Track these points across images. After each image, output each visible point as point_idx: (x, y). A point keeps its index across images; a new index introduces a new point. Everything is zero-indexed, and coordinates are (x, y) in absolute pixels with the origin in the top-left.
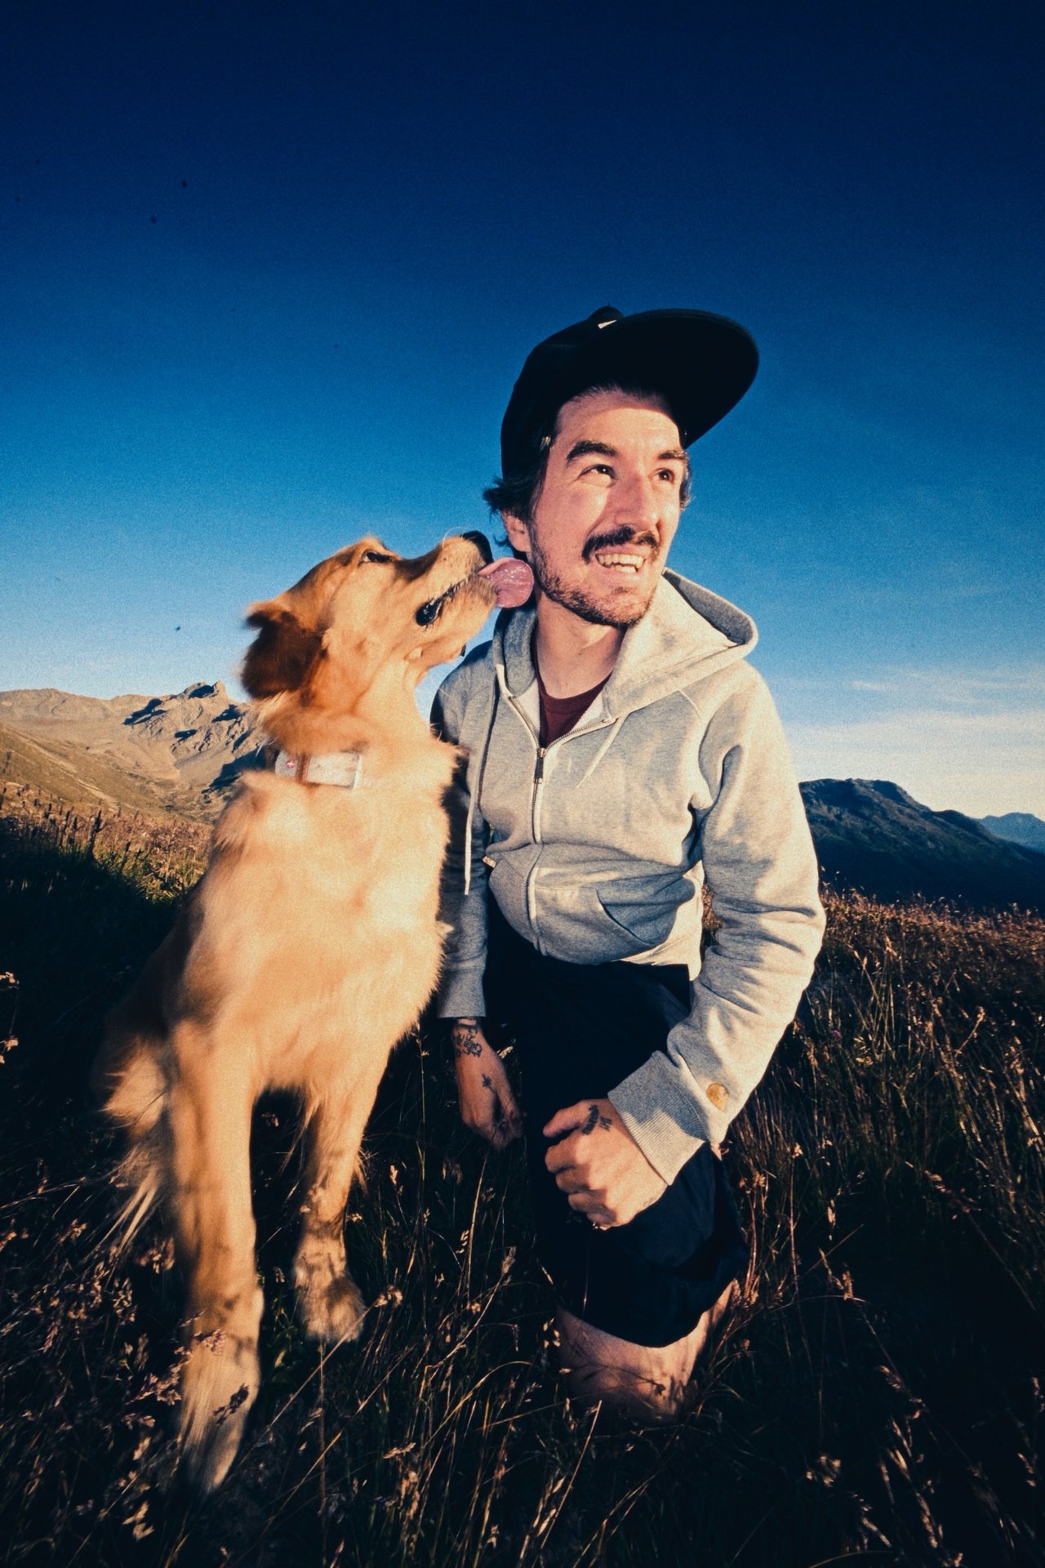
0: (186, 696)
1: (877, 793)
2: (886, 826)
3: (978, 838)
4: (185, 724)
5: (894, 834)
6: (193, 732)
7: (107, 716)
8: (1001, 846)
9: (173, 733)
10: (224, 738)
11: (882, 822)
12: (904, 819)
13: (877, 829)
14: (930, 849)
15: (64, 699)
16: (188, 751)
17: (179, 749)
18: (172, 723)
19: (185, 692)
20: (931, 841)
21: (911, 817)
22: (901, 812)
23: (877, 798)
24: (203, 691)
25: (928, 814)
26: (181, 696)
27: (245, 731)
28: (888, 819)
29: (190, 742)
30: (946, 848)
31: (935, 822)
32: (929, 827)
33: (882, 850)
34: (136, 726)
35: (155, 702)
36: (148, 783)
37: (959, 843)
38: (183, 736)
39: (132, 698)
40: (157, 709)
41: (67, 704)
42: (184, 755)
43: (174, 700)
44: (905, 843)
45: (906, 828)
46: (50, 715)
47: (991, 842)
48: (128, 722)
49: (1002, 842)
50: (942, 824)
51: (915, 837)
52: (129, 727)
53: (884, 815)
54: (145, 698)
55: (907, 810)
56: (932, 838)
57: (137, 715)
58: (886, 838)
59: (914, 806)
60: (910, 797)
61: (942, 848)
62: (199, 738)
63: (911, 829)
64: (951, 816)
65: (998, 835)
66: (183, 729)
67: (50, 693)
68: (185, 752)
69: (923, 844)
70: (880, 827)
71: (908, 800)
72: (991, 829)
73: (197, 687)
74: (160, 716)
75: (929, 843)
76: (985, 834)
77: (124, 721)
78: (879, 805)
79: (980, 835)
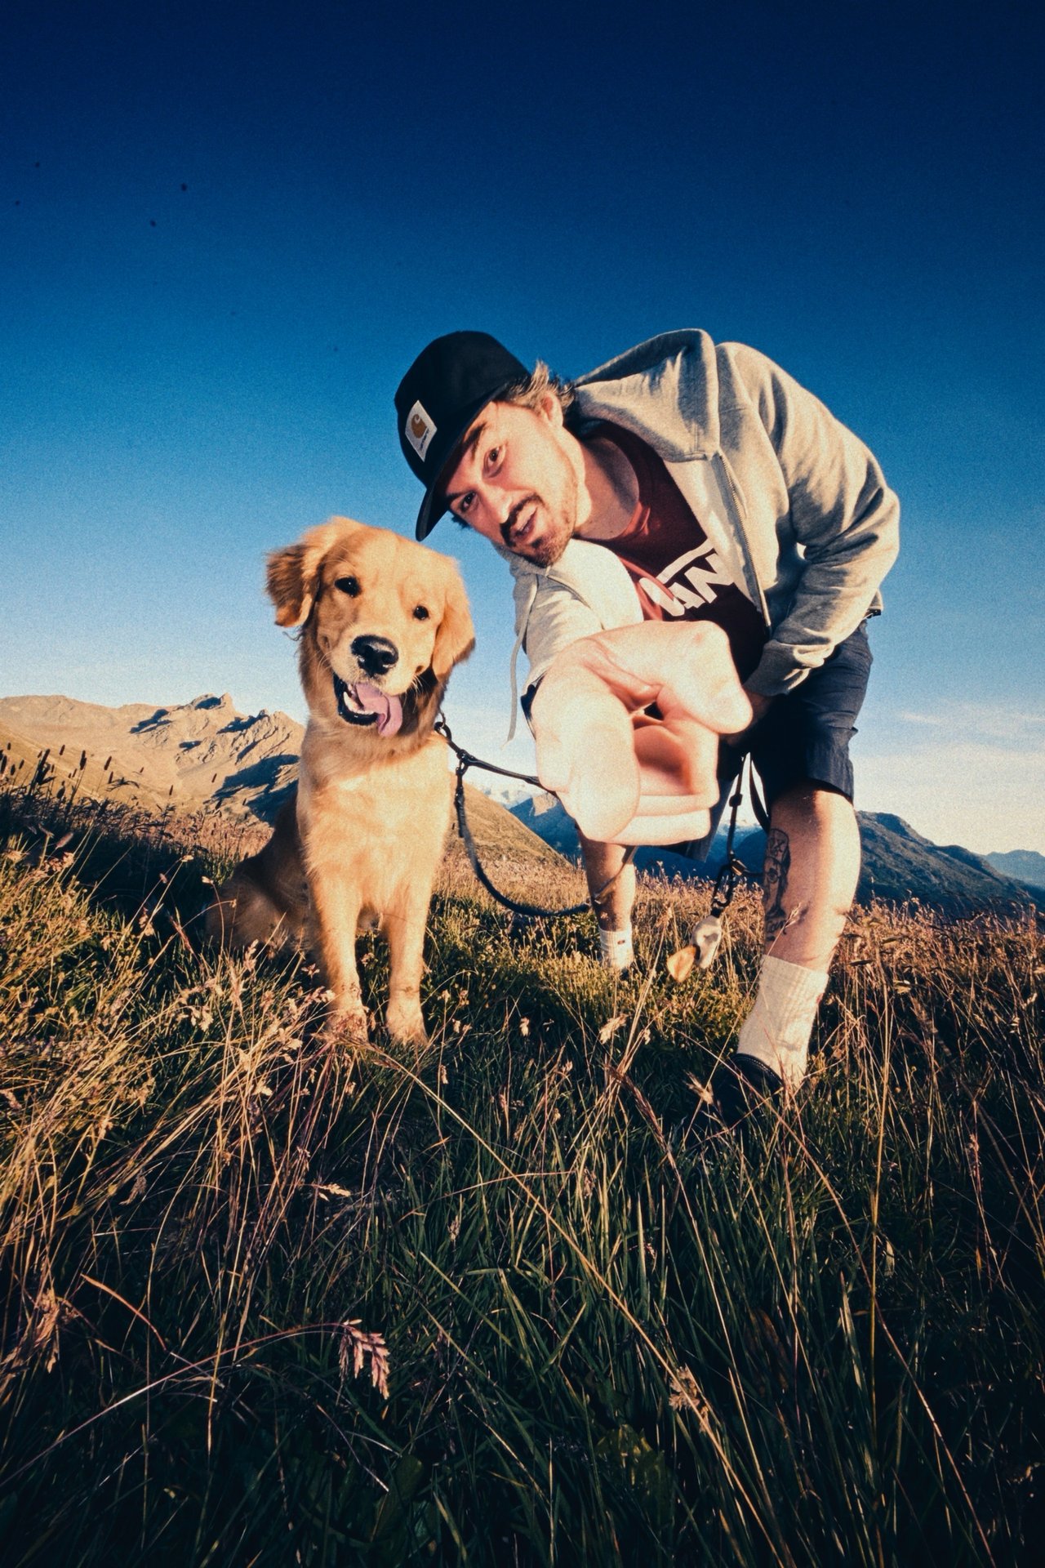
0: (193, 707)
1: (880, 825)
2: (889, 860)
3: (983, 875)
4: (191, 736)
5: (897, 866)
6: (198, 743)
7: (113, 725)
8: (1007, 884)
9: (178, 743)
10: (229, 750)
11: (885, 856)
12: (908, 854)
13: (880, 863)
14: (935, 885)
15: (72, 705)
16: (192, 761)
17: (183, 760)
18: (178, 734)
19: (192, 703)
20: (936, 876)
21: (914, 851)
22: (905, 846)
23: (880, 830)
24: (211, 703)
25: (933, 849)
26: (188, 706)
27: (250, 743)
28: (891, 852)
29: (195, 752)
30: (950, 883)
31: (938, 856)
32: (933, 862)
33: (885, 884)
34: (142, 735)
35: (162, 713)
36: (150, 791)
37: (964, 879)
38: (188, 746)
39: (138, 707)
40: (163, 719)
41: (76, 710)
42: (188, 765)
43: (181, 711)
44: (909, 878)
45: (910, 862)
46: (57, 722)
47: (997, 880)
48: (134, 731)
49: (1007, 879)
50: (946, 859)
51: (917, 872)
52: (134, 735)
53: (887, 849)
54: (152, 708)
55: (912, 844)
56: (935, 874)
57: (143, 724)
58: (889, 872)
59: (917, 839)
60: (914, 831)
61: (946, 884)
62: (203, 749)
63: (915, 864)
64: (955, 852)
65: (1001, 871)
66: (188, 739)
67: (58, 700)
68: (189, 762)
69: (927, 879)
70: (884, 861)
71: (910, 833)
72: (993, 865)
73: (204, 699)
74: (165, 726)
75: (933, 878)
76: (989, 870)
77: (129, 729)
78: (882, 838)
79: (984, 871)
